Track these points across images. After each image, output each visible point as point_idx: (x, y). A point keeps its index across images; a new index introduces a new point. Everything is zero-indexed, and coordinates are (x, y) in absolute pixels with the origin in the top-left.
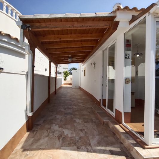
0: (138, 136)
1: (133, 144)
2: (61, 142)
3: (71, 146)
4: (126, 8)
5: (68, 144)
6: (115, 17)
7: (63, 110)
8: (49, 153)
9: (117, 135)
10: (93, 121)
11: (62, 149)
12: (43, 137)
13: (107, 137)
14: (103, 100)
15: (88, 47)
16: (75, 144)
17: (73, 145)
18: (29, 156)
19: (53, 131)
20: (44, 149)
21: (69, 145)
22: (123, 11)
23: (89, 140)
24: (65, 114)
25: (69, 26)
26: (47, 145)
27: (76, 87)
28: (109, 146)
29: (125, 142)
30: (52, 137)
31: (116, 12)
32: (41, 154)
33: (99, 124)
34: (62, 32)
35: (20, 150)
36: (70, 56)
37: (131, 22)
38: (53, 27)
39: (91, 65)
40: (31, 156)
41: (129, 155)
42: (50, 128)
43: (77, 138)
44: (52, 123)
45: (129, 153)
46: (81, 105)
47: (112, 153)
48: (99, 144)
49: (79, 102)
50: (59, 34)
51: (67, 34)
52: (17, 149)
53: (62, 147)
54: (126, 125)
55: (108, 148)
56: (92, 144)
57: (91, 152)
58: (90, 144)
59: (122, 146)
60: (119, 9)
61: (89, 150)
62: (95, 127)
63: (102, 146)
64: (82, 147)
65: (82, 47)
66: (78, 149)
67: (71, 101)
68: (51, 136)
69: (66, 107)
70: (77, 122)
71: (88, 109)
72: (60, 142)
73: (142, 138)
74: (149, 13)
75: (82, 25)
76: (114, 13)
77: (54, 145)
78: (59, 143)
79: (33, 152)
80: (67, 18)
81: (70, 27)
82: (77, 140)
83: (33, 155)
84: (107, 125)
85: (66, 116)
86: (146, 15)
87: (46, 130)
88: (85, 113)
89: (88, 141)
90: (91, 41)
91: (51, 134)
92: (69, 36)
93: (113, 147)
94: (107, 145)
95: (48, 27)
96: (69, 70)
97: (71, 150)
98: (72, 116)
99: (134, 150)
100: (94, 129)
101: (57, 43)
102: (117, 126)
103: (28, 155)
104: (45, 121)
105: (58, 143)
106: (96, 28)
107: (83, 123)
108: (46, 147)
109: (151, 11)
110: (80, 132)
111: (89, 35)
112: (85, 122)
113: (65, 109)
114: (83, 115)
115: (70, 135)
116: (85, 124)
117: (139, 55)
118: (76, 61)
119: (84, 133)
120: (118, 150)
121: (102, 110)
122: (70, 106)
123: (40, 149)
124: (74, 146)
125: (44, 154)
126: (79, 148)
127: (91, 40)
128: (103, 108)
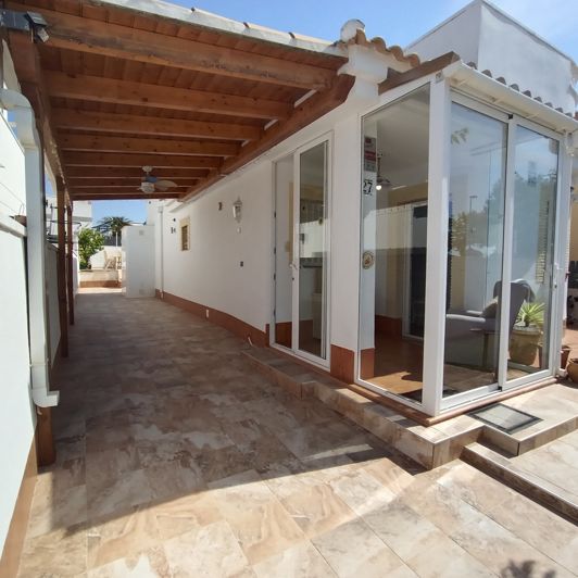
0: (406, 401)
1: (400, 422)
2: (198, 470)
3: (235, 473)
4: (378, 42)
5: (225, 469)
6: (344, 61)
7: (140, 374)
8: (177, 508)
9: (348, 414)
10: (264, 393)
11: (214, 488)
12: (122, 472)
13: (325, 425)
14: (277, 325)
15: (222, 142)
16: (246, 464)
17: (240, 467)
18: (105, 540)
19: (149, 445)
20: (149, 505)
21: (229, 472)
22: (366, 48)
23: (281, 444)
24: (159, 386)
25: (205, 59)
26: (155, 489)
27: (141, 292)
28: (340, 446)
29: (378, 425)
30: (155, 464)
31: (346, 46)
32: (147, 521)
33: (288, 398)
34: (157, 75)
35: (54, 534)
36: (147, 169)
37: (384, 87)
38: (140, 48)
39: (220, 208)
40: (115, 536)
41: (392, 451)
42: (131, 440)
43: (243, 448)
44: (127, 424)
45: (392, 448)
46: (200, 350)
47: (356, 458)
48: (314, 446)
49: (187, 343)
50: (139, 81)
51: (173, 83)
52: (37, 537)
53: (209, 484)
54: (369, 383)
55: (342, 451)
56: (295, 452)
57: (304, 471)
58: (290, 455)
59: (371, 437)
60: (358, 38)
61: (295, 468)
62: (280, 408)
63: (325, 449)
64: (271, 466)
65: (201, 141)
66: (263, 474)
67: (155, 343)
68: (150, 462)
69: (147, 364)
70: (218, 403)
71: (230, 360)
72: (193, 470)
73: (415, 405)
74: (439, 75)
75: (248, 67)
76: (341, 47)
77: (179, 485)
78: (193, 474)
79: (113, 525)
80: (200, 26)
81: (205, 64)
82: (247, 451)
83: (121, 532)
84: (311, 395)
85: (168, 394)
86: (431, 78)
87: (117, 450)
88: (227, 373)
89: (281, 448)
90: (242, 124)
91: (146, 459)
92: (180, 92)
93: (352, 445)
94: (335, 443)
95: (121, 47)
96: (99, 228)
97: (242, 481)
98: (189, 388)
99: (405, 436)
100: (281, 413)
101: (114, 112)
102: (345, 392)
103: (99, 538)
104: (92, 423)
105: (190, 476)
106: (290, 84)
107: (238, 402)
108: (155, 496)
109: (448, 71)
110: (243, 430)
111: (249, 101)
112: (243, 400)
113: (150, 371)
114: (225, 381)
115: (216, 446)
116: (246, 404)
117: (382, 185)
118: (170, 189)
119: (257, 429)
120: (366, 447)
121: (279, 358)
122: (163, 357)
123: (136, 508)
124: (245, 470)
125: (158, 517)
126: (264, 472)
127: (243, 122)
128: (282, 350)
